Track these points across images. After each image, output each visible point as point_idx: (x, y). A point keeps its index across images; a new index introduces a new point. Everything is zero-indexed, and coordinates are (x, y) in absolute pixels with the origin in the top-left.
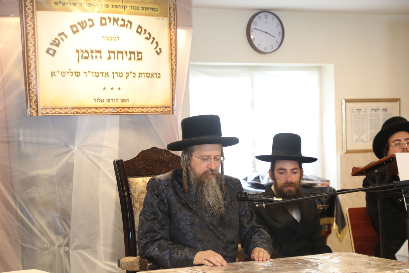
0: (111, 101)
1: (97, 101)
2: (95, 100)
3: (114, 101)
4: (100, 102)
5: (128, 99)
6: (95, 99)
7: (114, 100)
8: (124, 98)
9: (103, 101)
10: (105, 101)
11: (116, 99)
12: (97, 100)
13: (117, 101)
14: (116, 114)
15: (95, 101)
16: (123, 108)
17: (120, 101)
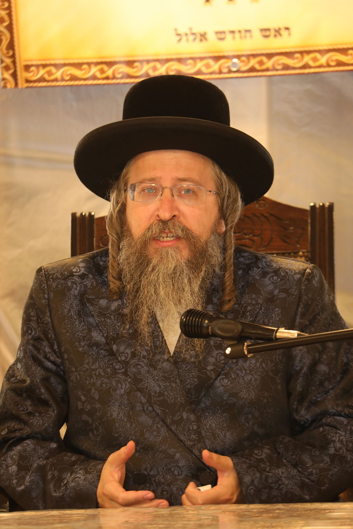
0: (229, 37)
1: (184, 38)
2: (178, 38)
3: (237, 35)
4: (194, 40)
5: (287, 29)
6: (179, 32)
7: (240, 32)
8: (273, 25)
9: (203, 37)
10: (211, 36)
11: (246, 31)
12: (186, 34)
13: (248, 34)
14: (246, 75)
15: (180, 40)
16: (270, 56)
17: (257, 34)
